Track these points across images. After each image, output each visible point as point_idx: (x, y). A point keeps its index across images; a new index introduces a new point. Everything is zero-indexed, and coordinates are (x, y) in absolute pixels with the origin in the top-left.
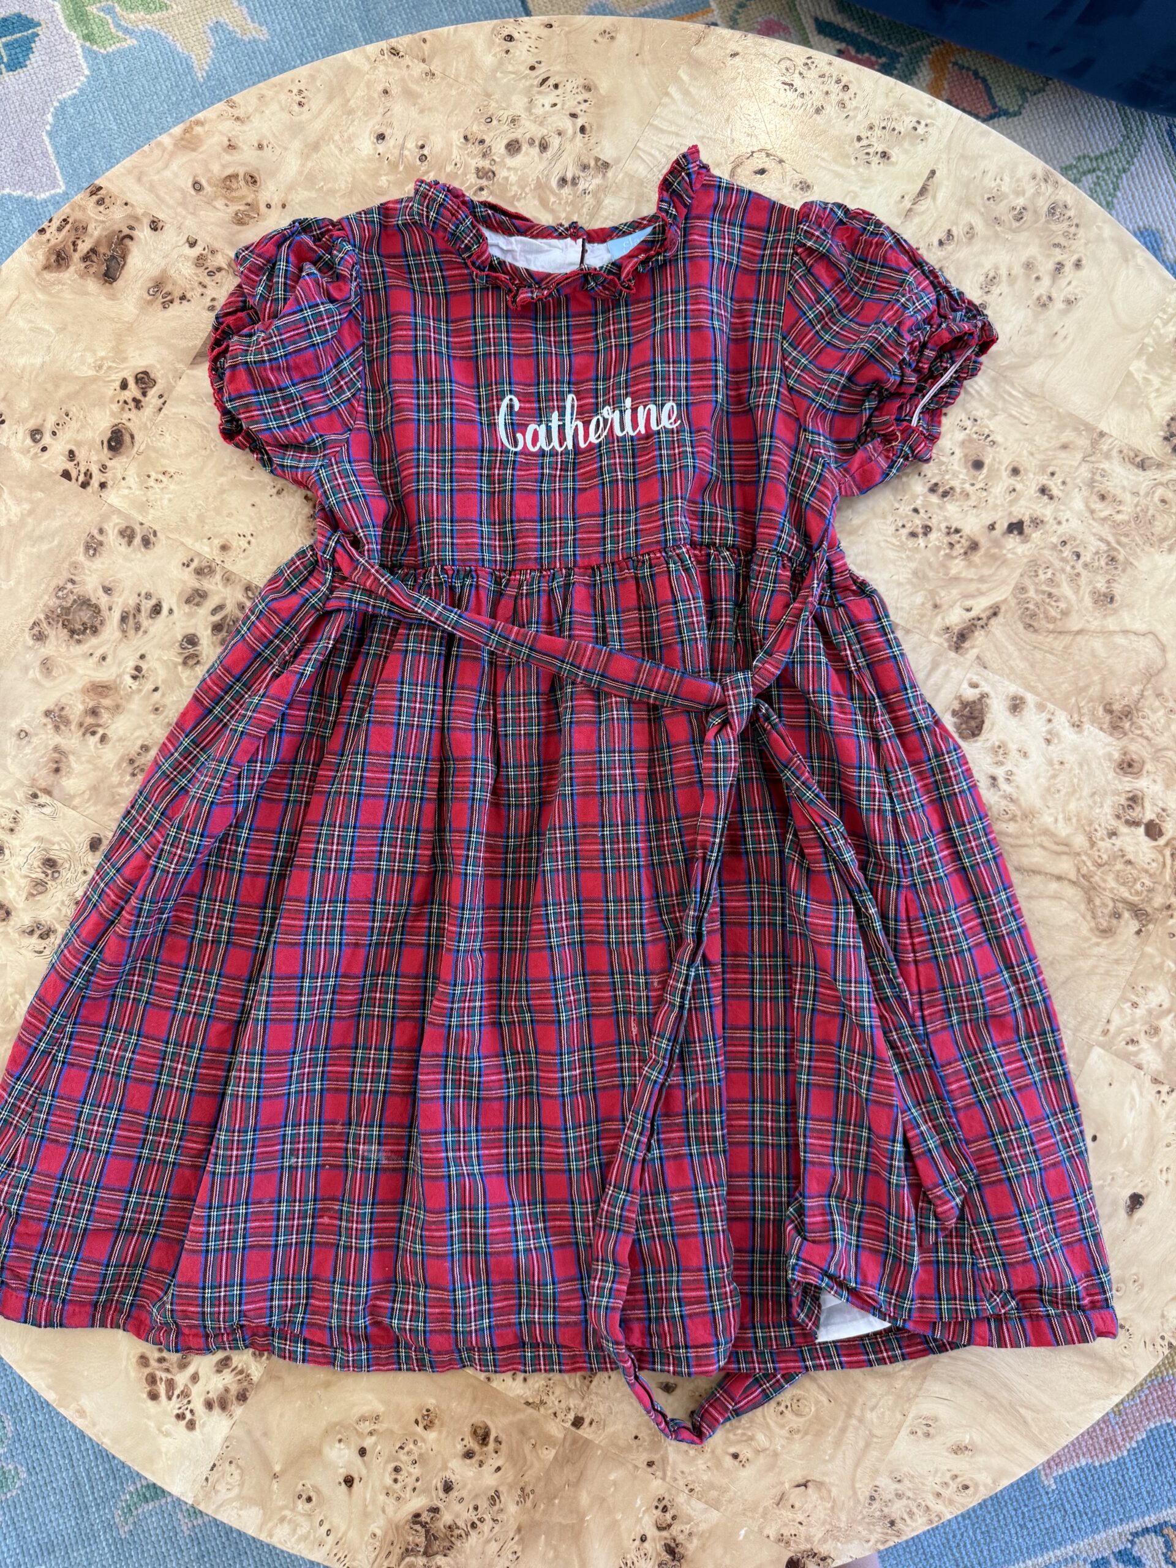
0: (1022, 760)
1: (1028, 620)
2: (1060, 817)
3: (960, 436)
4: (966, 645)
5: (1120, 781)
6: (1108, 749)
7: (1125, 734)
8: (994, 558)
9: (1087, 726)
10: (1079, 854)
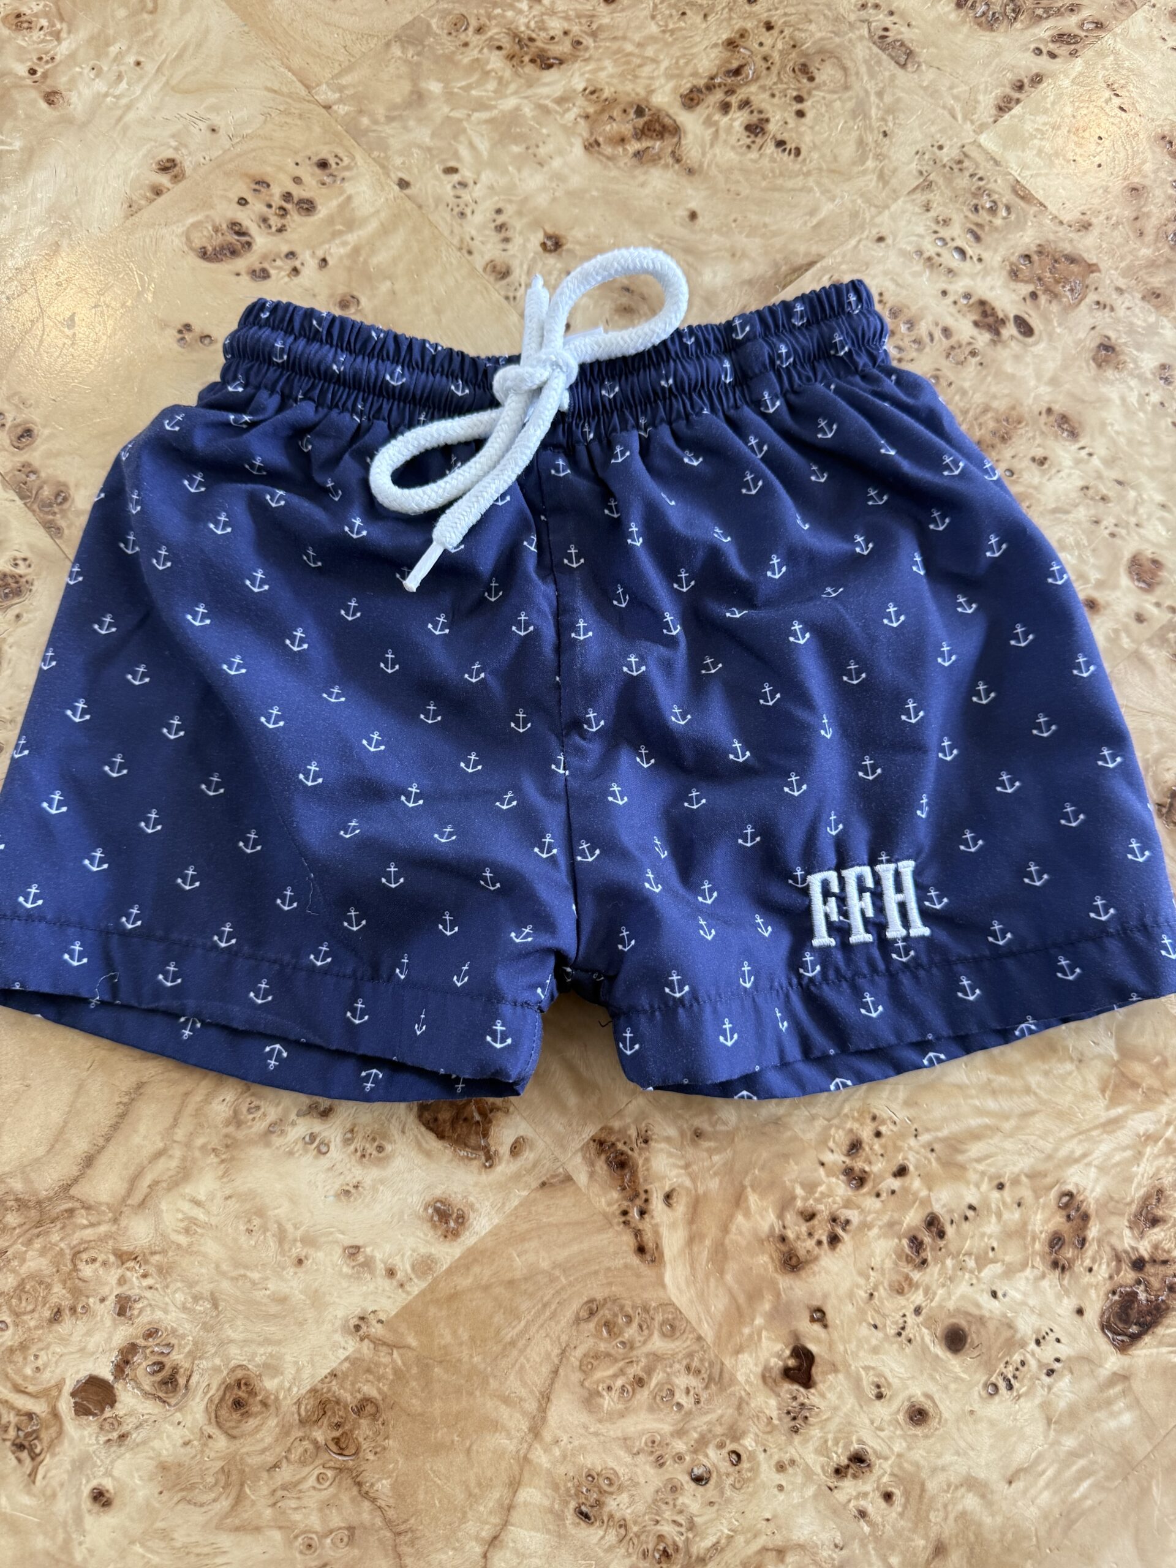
0: (337, 1185)
1: (606, 1313)
2: (200, 1214)
3: (1026, 1326)
4: (601, 1165)
5: (217, 1369)
6: (290, 1371)
7: (302, 1422)
8: (754, 1296)
9: (350, 1346)
10: (115, 1220)
